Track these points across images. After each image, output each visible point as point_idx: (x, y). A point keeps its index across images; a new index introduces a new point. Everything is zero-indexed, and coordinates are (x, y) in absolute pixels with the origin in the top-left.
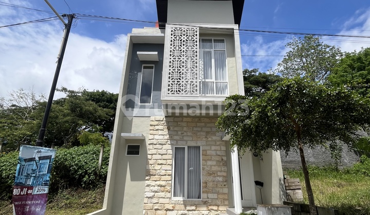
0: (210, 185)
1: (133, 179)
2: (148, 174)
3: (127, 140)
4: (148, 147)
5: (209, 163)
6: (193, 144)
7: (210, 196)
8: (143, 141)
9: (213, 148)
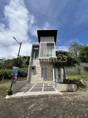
0: (49, 76)
1: (33, 75)
2: (36, 73)
3: (32, 66)
4: (36, 68)
5: (49, 71)
6: (45, 67)
7: (49, 78)
8: (35, 67)
9: (50, 68)
